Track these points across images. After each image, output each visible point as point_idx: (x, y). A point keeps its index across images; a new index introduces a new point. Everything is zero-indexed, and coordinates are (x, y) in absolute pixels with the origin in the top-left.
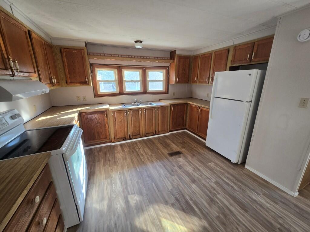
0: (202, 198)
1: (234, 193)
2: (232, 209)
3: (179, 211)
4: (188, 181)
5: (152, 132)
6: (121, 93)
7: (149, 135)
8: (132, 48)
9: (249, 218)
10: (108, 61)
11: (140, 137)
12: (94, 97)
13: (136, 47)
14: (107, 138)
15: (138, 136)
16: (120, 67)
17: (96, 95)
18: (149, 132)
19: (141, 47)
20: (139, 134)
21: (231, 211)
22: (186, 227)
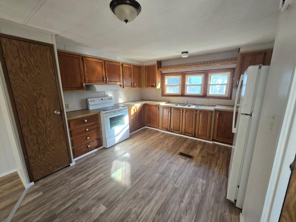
0: (149, 182)
1: (173, 203)
2: (153, 203)
3: (130, 173)
4: (160, 170)
5: (191, 133)
6: (183, 95)
7: (188, 134)
8: (180, 58)
9: (151, 216)
10: (173, 70)
11: (179, 133)
12: (162, 96)
13: (183, 57)
14: (157, 125)
15: (178, 132)
16: (183, 73)
17: (163, 95)
18: (188, 132)
19: (187, 57)
20: (178, 130)
21: (149, 201)
22: (121, 179)
